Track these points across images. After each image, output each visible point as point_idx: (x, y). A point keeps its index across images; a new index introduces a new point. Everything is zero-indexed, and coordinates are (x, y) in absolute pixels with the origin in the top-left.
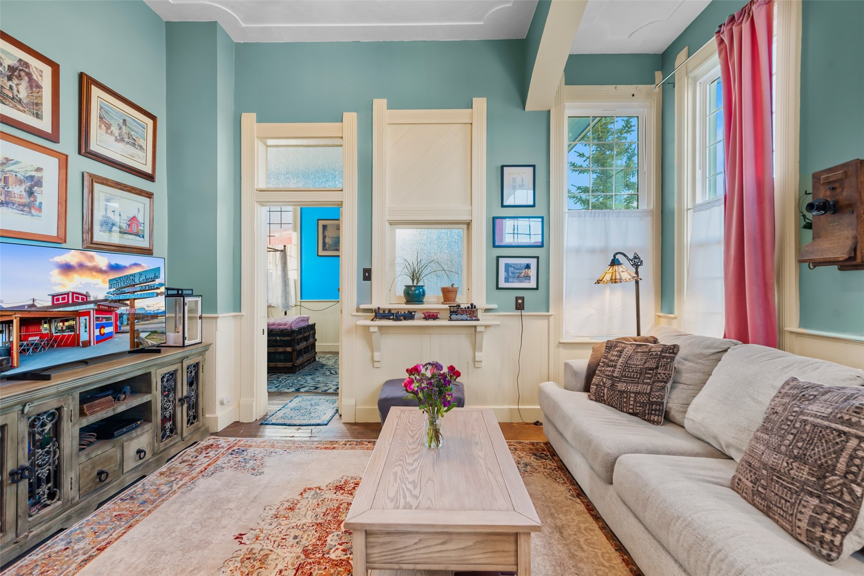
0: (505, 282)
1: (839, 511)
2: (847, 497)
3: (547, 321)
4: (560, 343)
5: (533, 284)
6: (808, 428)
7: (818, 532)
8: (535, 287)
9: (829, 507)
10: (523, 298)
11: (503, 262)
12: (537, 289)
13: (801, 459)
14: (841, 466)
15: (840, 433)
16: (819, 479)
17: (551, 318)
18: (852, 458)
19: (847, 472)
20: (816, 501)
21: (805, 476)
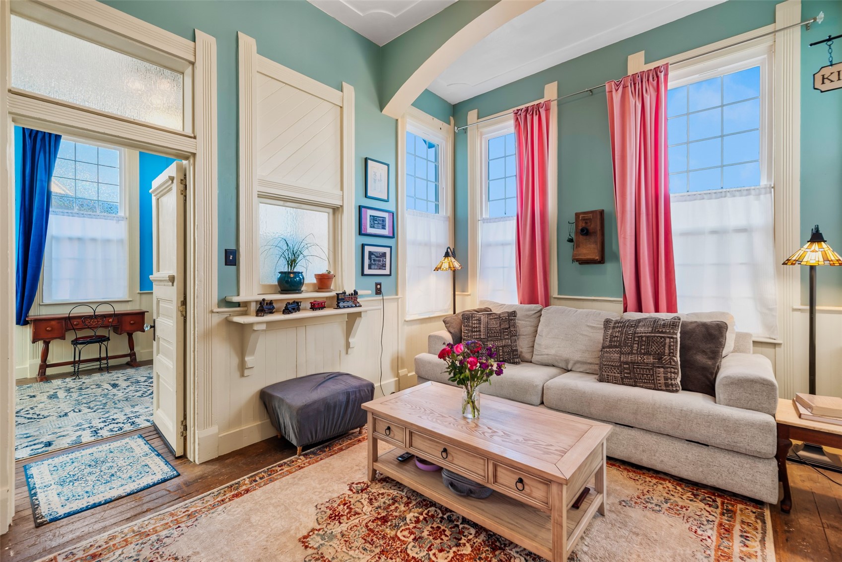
0: (369, 269)
1: (673, 370)
2: (673, 363)
3: (396, 303)
4: (405, 321)
5: (387, 272)
6: (644, 339)
7: (669, 382)
8: (389, 273)
9: (669, 370)
10: (380, 284)
11: (367, 249)
12: (390, 275)
13: (647, 353)
14: (667, 351)
15: (661, 337)
16: (659, 359)
17: (400, 300)
18: (670, 346)
19: (670, 353)
20: (662, 370)
21: (652, 360)
